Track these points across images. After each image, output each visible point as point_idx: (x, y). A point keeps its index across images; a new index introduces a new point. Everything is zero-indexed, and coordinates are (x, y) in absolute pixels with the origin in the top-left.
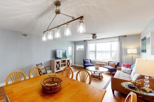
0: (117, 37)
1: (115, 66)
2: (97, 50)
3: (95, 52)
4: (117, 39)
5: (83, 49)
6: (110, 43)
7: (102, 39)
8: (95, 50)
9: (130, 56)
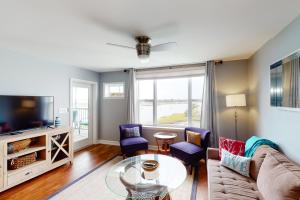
0: (203, 64)
1: (202, 140)
2: (159, 98)
3: (154, 102)
4: (203, 70)
5: (123, 96)
6: (186, 79)
7: (170, 67)
8: (152, 98)
9: (231, 113)
